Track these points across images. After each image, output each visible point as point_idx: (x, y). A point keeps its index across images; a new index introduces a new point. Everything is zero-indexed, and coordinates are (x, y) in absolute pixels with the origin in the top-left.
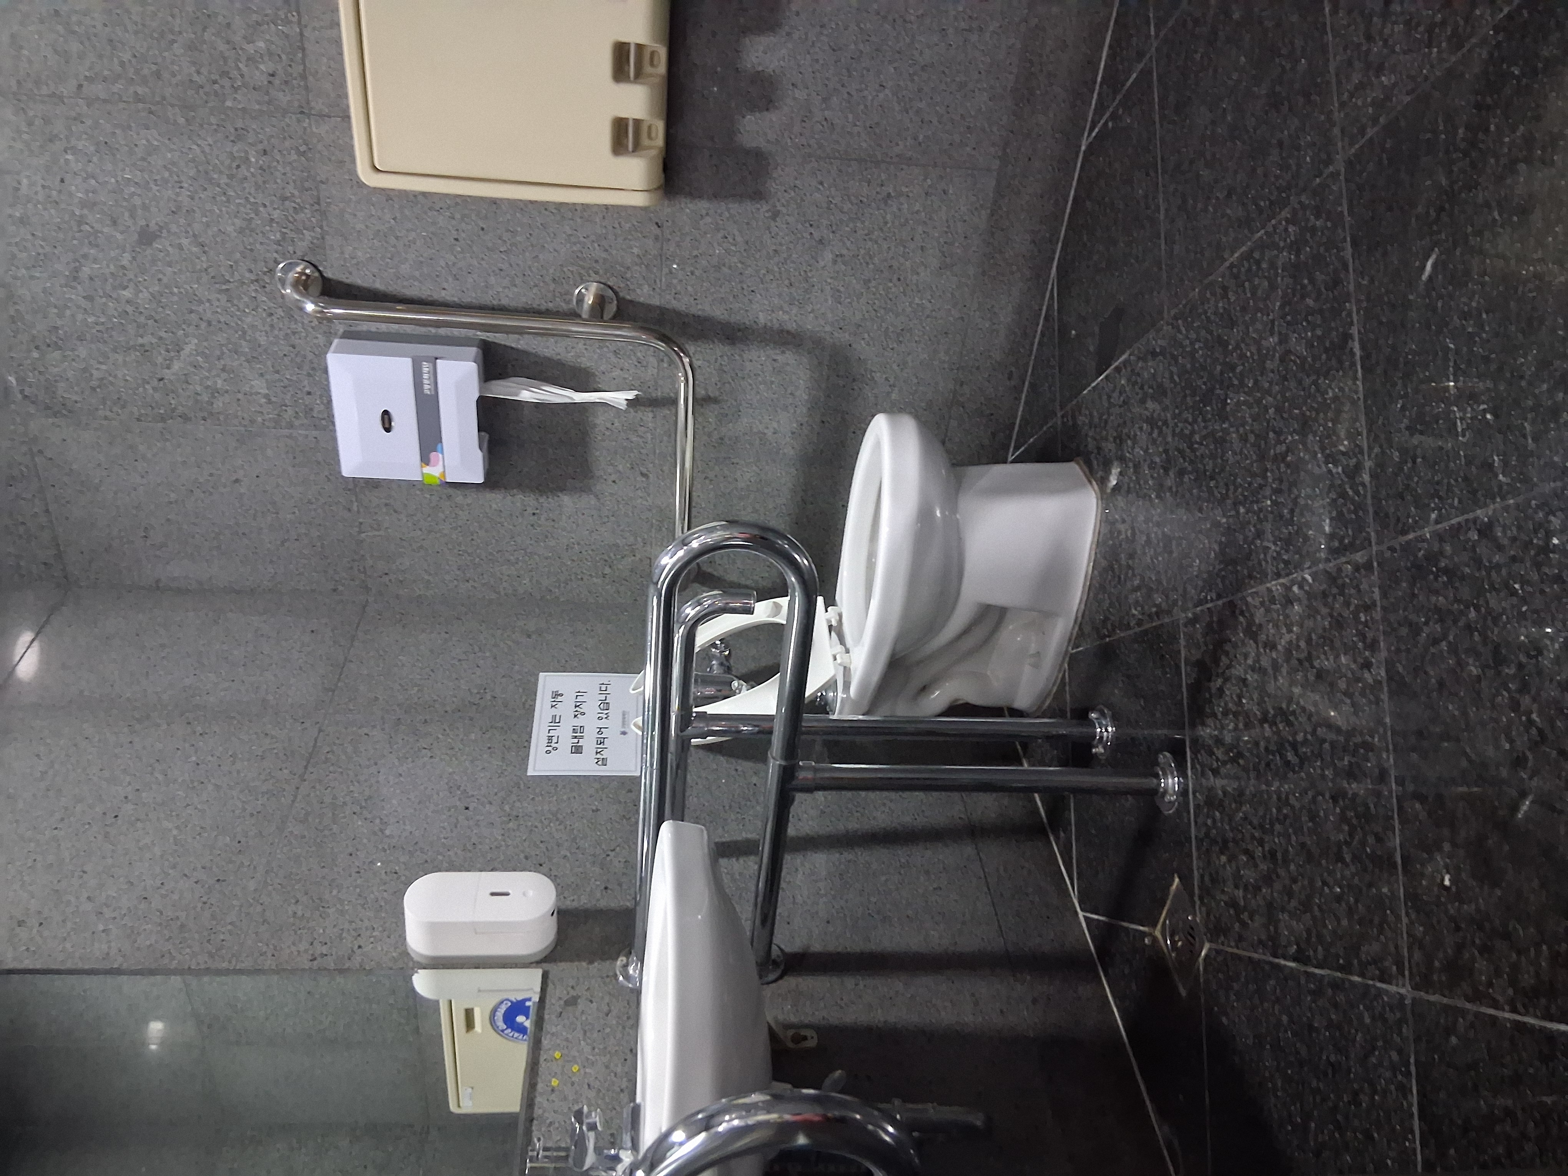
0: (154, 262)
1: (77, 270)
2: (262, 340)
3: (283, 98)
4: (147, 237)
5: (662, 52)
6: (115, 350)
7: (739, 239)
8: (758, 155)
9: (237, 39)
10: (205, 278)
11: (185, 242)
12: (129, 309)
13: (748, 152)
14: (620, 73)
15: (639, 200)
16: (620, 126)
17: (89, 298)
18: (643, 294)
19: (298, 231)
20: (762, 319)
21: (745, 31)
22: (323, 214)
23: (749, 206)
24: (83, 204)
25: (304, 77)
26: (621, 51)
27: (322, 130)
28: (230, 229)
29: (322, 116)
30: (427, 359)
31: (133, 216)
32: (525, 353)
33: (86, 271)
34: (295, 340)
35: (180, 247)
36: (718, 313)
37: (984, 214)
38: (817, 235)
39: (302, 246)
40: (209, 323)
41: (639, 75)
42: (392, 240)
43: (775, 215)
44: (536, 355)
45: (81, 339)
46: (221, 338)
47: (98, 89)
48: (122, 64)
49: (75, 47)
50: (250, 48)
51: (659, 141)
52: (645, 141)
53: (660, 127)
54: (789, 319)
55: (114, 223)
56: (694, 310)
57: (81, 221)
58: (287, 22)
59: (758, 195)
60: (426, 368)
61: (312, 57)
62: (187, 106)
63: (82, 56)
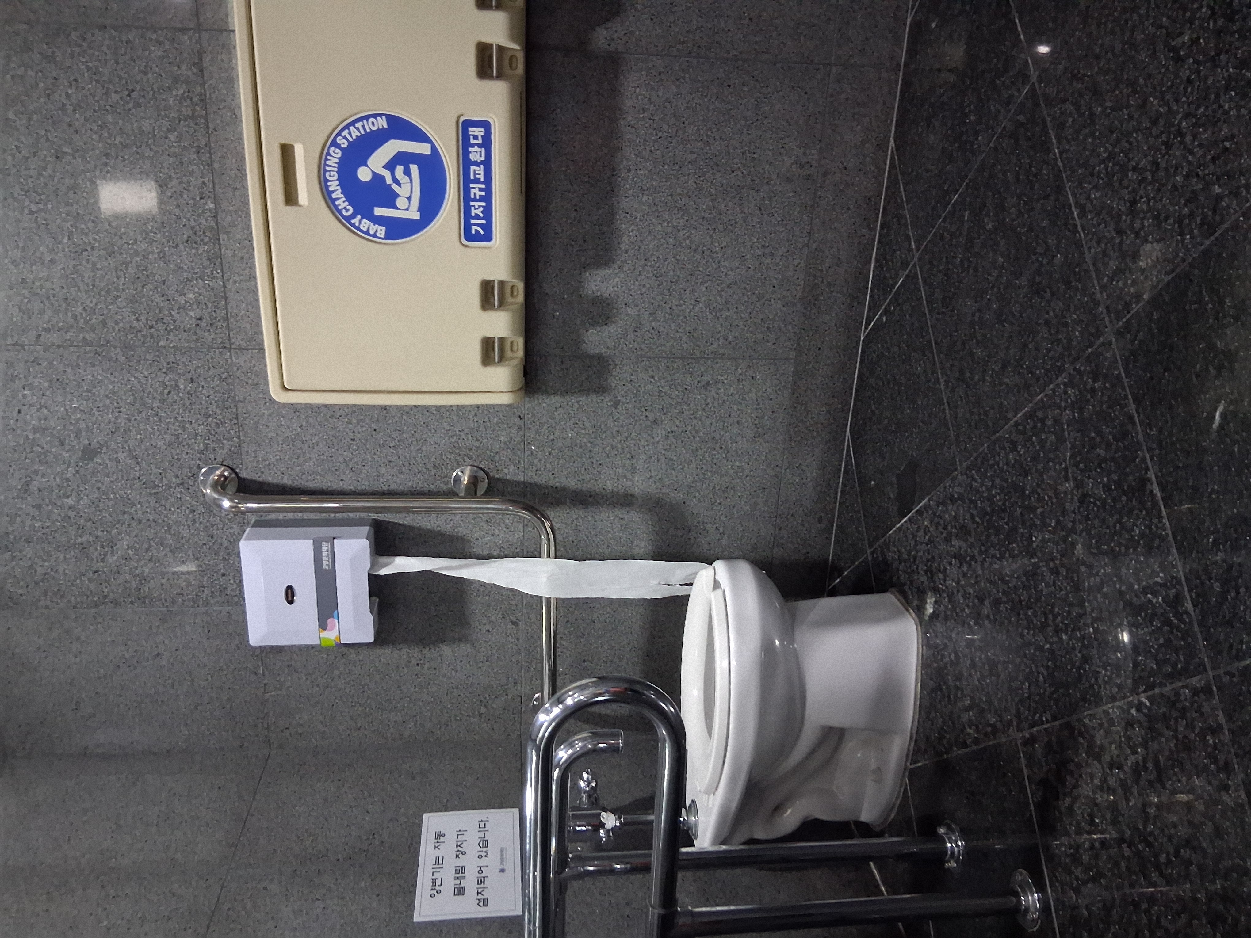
0: (94, 474)
1: (28, 484)
2: (185, 533)
3: (208, 337)
4: (89, 453)
5: (520, 286)
6: (57, 549)
7: (588, 424)
8: (600, 358)
9: (171, 292)
10: (137, 485)
11: (121, 456)
12: (71, 514)
13: (592, 357)
14: (487, 302)
15: (505, 399)
16: (488, 344)
17: (38, 507)
19: (218, 441)
20: (609, 486)
21: (585, 267)
22: (241, 426)
23: (594, 398)
24: (35, 430)
25: (227, 319)
26: (487, 287)
27: (241, 360)
28: (160, 443)
29: (240, 348)
30: (326, 539)
31: (77, 437)
32: (412, 528)
33: (35, 484)
34: (213, 531)
35: (118, 461)
36: (572, 483)
37: (787, 393)
38: (651, 417)
39: (221, 454)
40: (140, 522)
41: (502, 304)
42: (299, 444)
43: (616, 404)
44: (419, 529)
45: (28, 541)
46: (150, 533)
47: (54, 338)
48: (75, 317)
49: (37, 305)
50: (182, 300)
51: (521, 353)
52: (508, 354)
53: (520, 342)
54: (632, 484)
55: (62, 444)
56: (551, 483)
57: (34, 443)
58: (212, 277)
59: (602, 390)
60: (325, 547)
61: (233, 304)
62: (127, 347)
63: (42, 312)
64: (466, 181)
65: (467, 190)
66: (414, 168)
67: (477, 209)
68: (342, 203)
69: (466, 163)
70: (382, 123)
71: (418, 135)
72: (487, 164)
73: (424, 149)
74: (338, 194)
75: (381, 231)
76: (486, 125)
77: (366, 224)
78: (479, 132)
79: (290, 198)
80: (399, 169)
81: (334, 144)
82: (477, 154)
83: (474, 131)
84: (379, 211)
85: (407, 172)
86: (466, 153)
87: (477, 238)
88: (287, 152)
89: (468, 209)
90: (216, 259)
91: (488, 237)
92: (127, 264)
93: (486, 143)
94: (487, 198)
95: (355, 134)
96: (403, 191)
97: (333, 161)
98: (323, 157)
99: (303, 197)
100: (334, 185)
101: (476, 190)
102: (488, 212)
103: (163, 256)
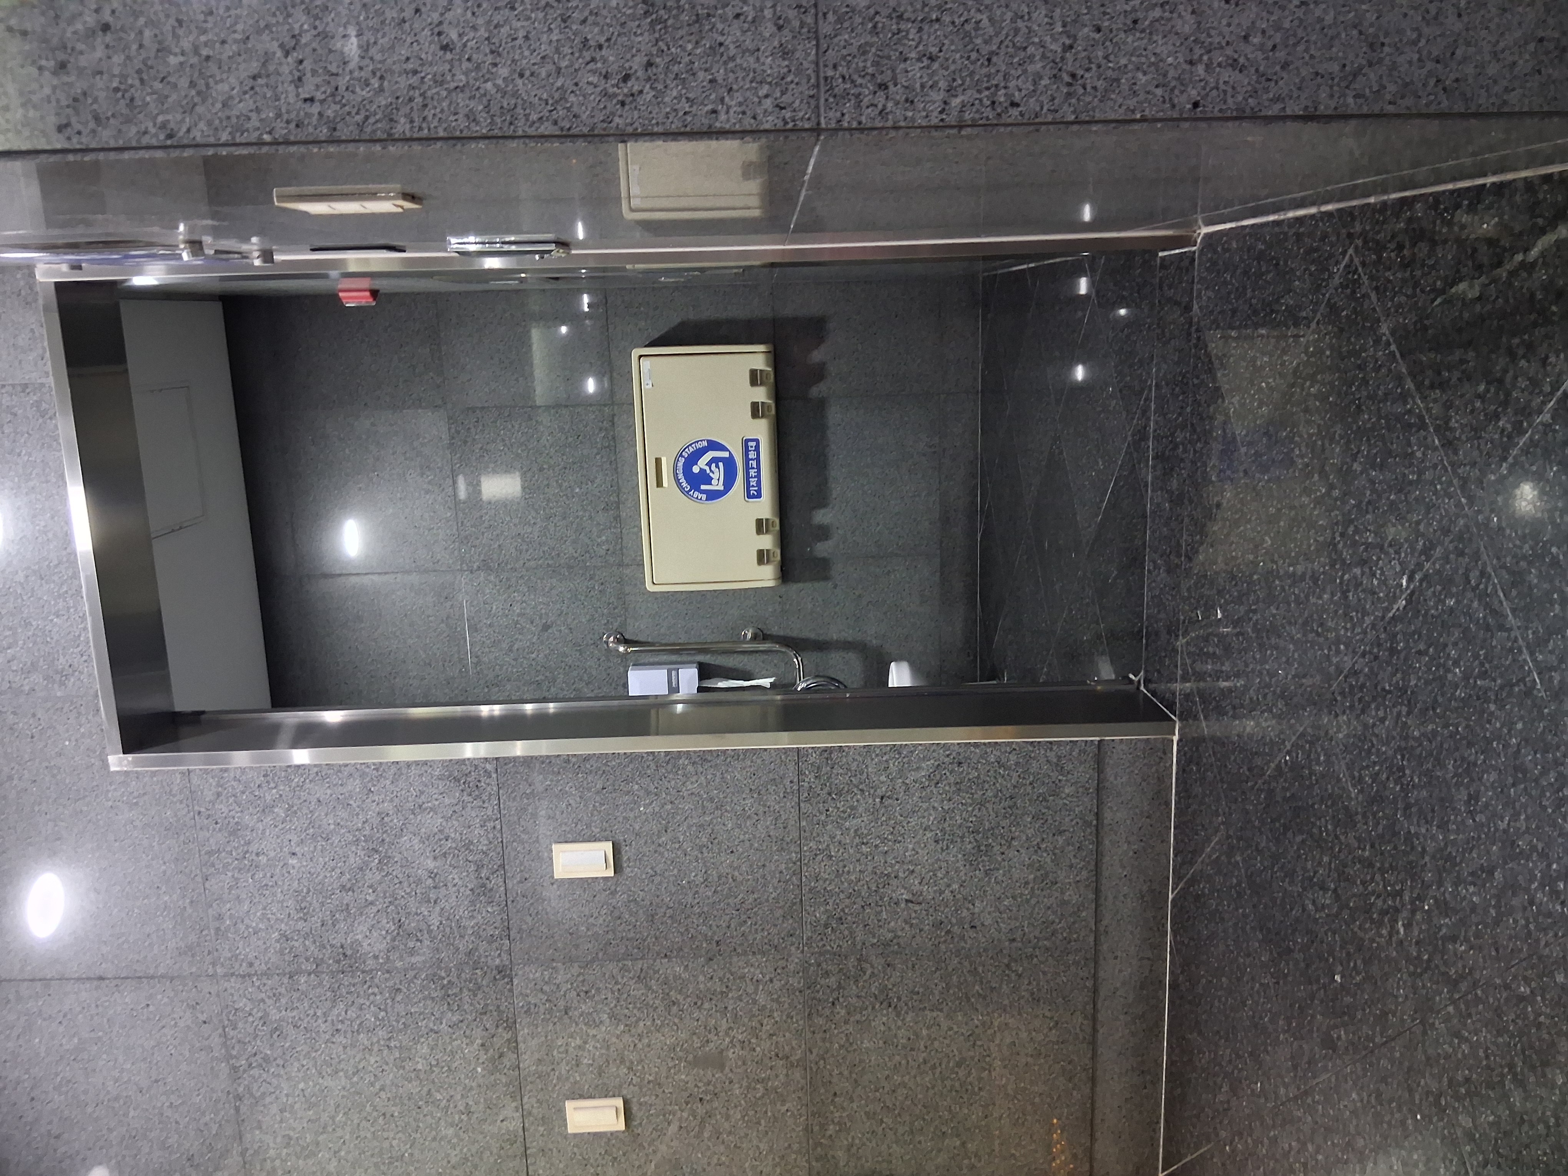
0: (548, 639)
1: (512, 646)
2: (594, 673)
3: (612, 560)
4: (546, 627)
5: (777, 521)
6: (524, 685)
7: (820, 599)
8: (824, 560)
9: (594, 536)
10: (570, 645)
11: (563, 628)
12: (534, 663)
13: (820, 559)
14: (759, 530)
15: (771, 584)
16: (760, 553)
17: (515, 660)
18: (775, 630)
19: (614, 618)
20: (835, 637)
21: (813, 508)
22: (626, 610)
23: (822, 584)
24: (518, 615)
25: (621, 549)
26: (759, 522)
27: (627, 571)
28: (584, 620)
29: (627, 565)
30: (674, 670)
31: (541, 618)
32: (720, 667)
33: (516, 647)
34: (609, 671)
35: (560, 631)
36: (812, 636)
37: (938, 575)
38: (857, 593)
39: (616, 625)
41: (768, 531)
42: (658, 618)
43: (835, 587)
45: (509, 680)
46: (575, 673)
47: (532, 563)
48: (544, 552)
49: (525, 547)
50: (599, 540)
51: (779, 558)
52: (772, 559)
53: (778, 552)
54: (849, 635)
55: (532, 622)
56: (801, 636)
57: (517, 623)
58: (615, 527)
59: (826, 578)
60: (674, 673)
61: (625, 541)
62: (570, 567)
63: (527, 551)
64: (747, 468)
65: (748, 473)
66: (721, 464)
67: (753, 482)
68: (684, 484)
69: (747, 460)
70: (705, 444)
71: (723, 448)
72: (758, 459)
73: (726, 454)
74: (683, 480)
75: (704, 497)
76: (757, 441)
77: (696, 494)
78: (754, 444)
79: (659, 484)
80: (713, 465)
81: (681, 455)
82: (752, 455)
83: (750, 444)
84: (703, 487)
85: (717, 466)
86: (747, 455)
87: (754, 497)
88: (658, 461)
89: (748, 482)
90: (617, 518)
91: (759, 496)
92: (572, 523)
93: (757, 449)
94: (758, 476)
95: (691, 450)
96: (715, 476)
97: (680, 464)
98: (676, 461)
99: (665, 484)
100: (681, 476)
101: (752, 473)
102: (759, 483)
103: (591, 518)
